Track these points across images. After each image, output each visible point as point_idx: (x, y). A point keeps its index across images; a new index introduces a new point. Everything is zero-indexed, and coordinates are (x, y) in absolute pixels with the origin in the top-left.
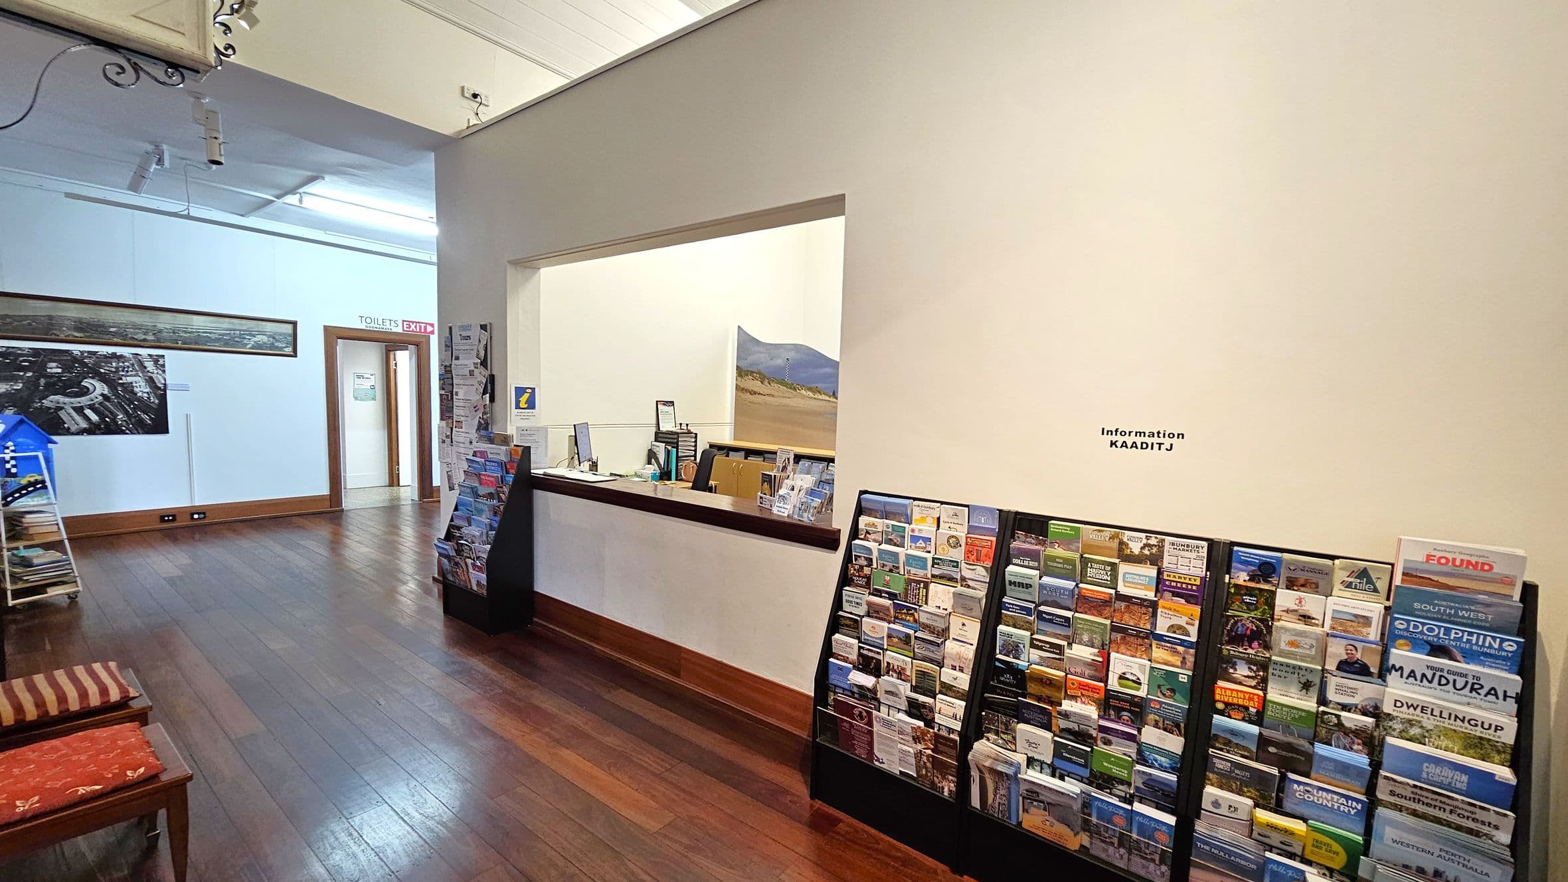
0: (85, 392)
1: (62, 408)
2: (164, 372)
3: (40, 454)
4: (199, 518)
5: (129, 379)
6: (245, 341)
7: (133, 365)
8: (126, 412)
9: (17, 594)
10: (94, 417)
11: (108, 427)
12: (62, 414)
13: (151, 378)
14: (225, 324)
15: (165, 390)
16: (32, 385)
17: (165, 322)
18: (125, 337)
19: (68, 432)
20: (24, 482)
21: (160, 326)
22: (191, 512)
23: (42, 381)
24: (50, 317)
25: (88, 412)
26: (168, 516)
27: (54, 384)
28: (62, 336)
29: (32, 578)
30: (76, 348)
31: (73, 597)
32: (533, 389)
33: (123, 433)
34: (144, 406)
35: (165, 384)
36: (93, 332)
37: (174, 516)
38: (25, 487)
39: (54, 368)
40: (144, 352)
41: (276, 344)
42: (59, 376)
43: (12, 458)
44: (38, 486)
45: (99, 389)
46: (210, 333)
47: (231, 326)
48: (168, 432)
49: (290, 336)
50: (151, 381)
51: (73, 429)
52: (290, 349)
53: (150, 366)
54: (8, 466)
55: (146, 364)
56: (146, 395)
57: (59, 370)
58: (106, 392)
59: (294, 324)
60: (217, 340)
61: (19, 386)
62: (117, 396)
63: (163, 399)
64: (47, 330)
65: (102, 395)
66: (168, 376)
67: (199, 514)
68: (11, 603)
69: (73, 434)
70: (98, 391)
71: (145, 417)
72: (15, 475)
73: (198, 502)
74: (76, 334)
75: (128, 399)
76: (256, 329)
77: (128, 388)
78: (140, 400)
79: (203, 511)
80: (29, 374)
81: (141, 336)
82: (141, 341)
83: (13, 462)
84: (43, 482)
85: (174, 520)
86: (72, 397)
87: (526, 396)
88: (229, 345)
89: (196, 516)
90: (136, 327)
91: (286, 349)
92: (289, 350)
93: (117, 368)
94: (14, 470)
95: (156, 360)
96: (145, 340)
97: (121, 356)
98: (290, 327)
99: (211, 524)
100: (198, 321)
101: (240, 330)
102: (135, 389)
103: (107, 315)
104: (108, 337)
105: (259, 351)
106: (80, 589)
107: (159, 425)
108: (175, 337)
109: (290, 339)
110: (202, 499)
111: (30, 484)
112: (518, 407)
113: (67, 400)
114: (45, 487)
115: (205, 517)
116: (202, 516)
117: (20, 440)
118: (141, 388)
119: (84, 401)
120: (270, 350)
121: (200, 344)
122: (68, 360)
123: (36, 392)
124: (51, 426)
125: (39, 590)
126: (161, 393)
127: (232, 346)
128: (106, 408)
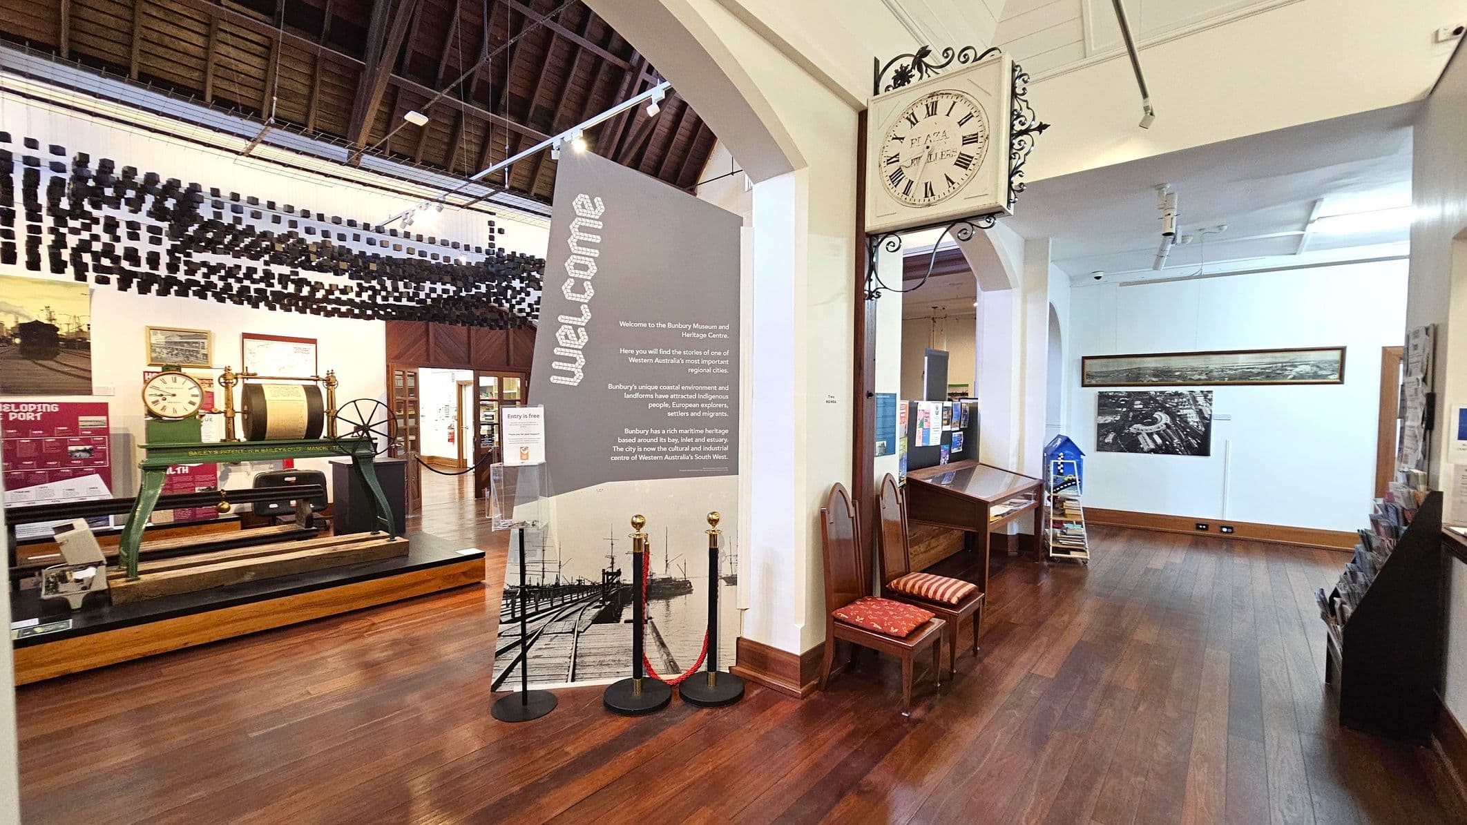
0: (1154, 422)
1: (1140, 434)
2: (1211, 404)
3: (1074, 462)
4: (1227, 532)
5: (1185, 412)
6: (1287, 373)
7: (1189, 400)
8: (1180, 438)
9: (1056, 550)
10: (1159, 441)
11: (1166, 449)
12: (1140, 438)
13: (1201, 410)
14: (1268, 358)
15: (1210, 420)
16: (1125, 416)
17: (1215, 363)
18: (1185, 379)
19: (1142, 451)
20: (1066, 479)
21: (1211, 367)
22: (1222, 524)
23: (1131, 414)
24: (1139, 368)
25: (1156, 437)
26: (1203, 525)
27: (1138, 416)
28: (1145, 382)
29: (1064, 542)
30: (1152, 390)
31: (1085, 562)
33: (1177, 453)
34: (1194, 433)
35: (1211, 415)
36: (1164, 377)
37: (1207, 526)
38: (1066, 482)
39: (1138, 405)
40: (1197, 389)
41: (1320, 372)
42: (1140, 411)
43: (1062, 463)
44: (1072, 483)
45: (1163, 418)
46: (1253, 368)
47: (1274, 360)
48: (1209, 455)
49: (1336, 362)
50: (1200, 413)
51: (1145, 449)
52: (1337, 376)
53: (1201, 400)
54: (1059, 468)
55: (1198, 399)
56: (1196, 424)
57: (1141, 406)
58: (1168, 422)
59: (1343, 350)
60: (1259, 374)
61: (1118, 418)
62: (1176, 425)
63: (1208, 427)
64: (1135, 378)
65: (1166, 424)
66: (1213, 408)
67: (1227, 528)
68: (1051, 555)
69: (1145, 452)
70: (1164, 421)
71: (1193, 441)
72: (1061, 474)
73: (1227, 519)
74: (1154, 379)
75: (1183, 427)
76: (1298, 360)
77: (1184, 419)
78: (1191, 428)
79: (1231, 527)
80: (1124, 410)
81: (1196, 377)
82: (1197, 380)
83: (1062, 466)
84: (1075, 481)
85: (1206, 529)
86: (1146, 425)
88: (1270, 378)
89: (1225, 530)
90: (1193, 370)
91: (1331, 377)
92: (1335, 377)
93: (1177, 403)
94: (1062, 471)
95: (1205, 395)
96: (1199, 379)
97: (1181, 394)
98: (1337, 354)
99: (1238, 539)
100: (1242, 358)
101: (1282, 363)
102: (1189, 419)
103: (1175, 363)
104: (1174, 379)
105: (1300, 380)
106: (1088, 557)
107: (1203, 450)
108: (1223, 374)
109: (1337, 366)
110: (1230, 517)
111: (1070, 481)
112: (1461, 436)
113: (1144, 428)
114: (1076, 484)
115: (1232, 532)
116: (1230, 530)
117: (1067, 452)
118: (1193, 419)
119: (1153, 428)
120: (1314, 378)
121: (1244, 379)
122: (1147, 399)
123: (1126, 422)
124: (1132, 446)
125: (1067, 551)
126: (1206, 422)
127: (1274, 378)
128: (1167, 434)
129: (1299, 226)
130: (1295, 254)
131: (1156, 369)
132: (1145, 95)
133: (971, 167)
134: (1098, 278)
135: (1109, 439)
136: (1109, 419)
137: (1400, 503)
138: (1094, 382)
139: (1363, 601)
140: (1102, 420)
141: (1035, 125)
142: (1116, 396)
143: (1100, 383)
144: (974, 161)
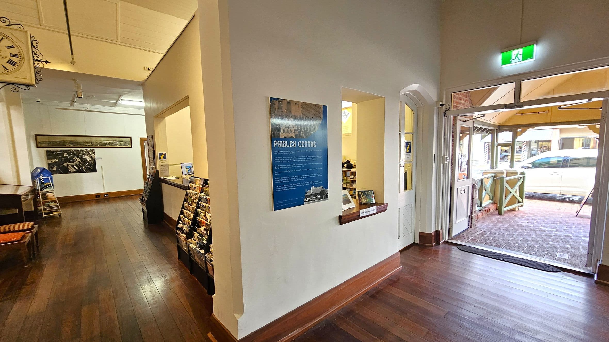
0: (74, 161)
1: (69, 166)
2: (94, 154)
3: (49, 177)
5: (85, 157)
6: (117, 144)
7: (86, 153)
8: (85, 166)
9: (45, 214)
10: (77, 168)
11: (81, 171)
12: (69, 167)
13: (91, 156)
14: (111, 139)
15: (95, 159)
16: (61, 159)
17: (94, 140)
18: (83, 145)
19: (70, 172)
20: (46, 184)
21: (93, 141)
22: (104, 194)
23: (63, 159)
24: (64, 141)
25: (75, 167)
26: (98, 196)
27: (67, 159)
28: (68, 146)
29: (49, 210)
30: (71, 149)
31: (60, 215)
32: (165, 154)
33: (85, 172)
34: (90, 164)
35: (95, 158)
36: (75, 144)
37: (99, 196)
38: (46, 186)
39: (66, 155)
40: (89, 149)
41: (126, 144)
42: (67, 157)
43: (42, 179)
44: (49, 186)
45: (78, 160)
46: (106, 142)
47: (113, 140)
48: (96, 172)
49: (129, 141)
50: (91, 157)
51: (72, 171)
52: (130, 145)
53: (91, 153)
54: (41, 181)
55: (90, 152)
56: (90, 161)
57: (67, 155)
58: (79, 161)
59: (131, 138)
60: (108, 144)
61: (57, 160)
62: (82, 161)
63: (95, 162)
64: (63, 144)
65: (79, 162)
66: (96, 155)
67: (106, 195)
68: (44, 216)
69: (72, 173)
70: (77, 161)
71: (90, 167)
72: (43, 183)
74: (71, 145)
75: (85, 163)
76: (120, 140)
77: (85, 159)
78: (89, 162)
80: (60, 157)
81: (88, 145)
82: (88, 146)
83: (43, 180)
84: (50, 185)
86: (71, 163)
87: (163, 156)
90: (86, 142)
91: (129, 146)
92: (130, 146)
93: (82, 154)
94: (43, 182)
95: (92, 151)
96: (89, 145)
97: (83, 151)
98: (129, 138)
99: (109, 198)
100: (102, 139)
101: (115, 141)
102: (87, 160)
103: (79, 139)
104: (79, 145)
105: (121, 146)
106: (61, 213)
107: (94, 170)
108: (97, 144)
109: (130, 142)
110: (107, 191)
111: (47, 185)
112: (160, 159)
113: (70, 163)
114: (51, 186)
115: (108, 196)
117: (44, 174)
118: (89, 159)
119: (74, 163)
120: (124, 146)
121: (104, 145)
122: (69, 152)
123: (62, 162)
124: (66, 171)
125: (51, 213)
126: (94, 160)
127: (113, 145)
128: (80, 165)
129: (116, 100)
130: (114, 107)
131: (71, 141)
132: (72, 54)
133: (16, 66)
134: (39, 102)
135: (55, 169)
136: (53, 161)
137: (152, 174)
138: (42, 146)
139: (148, 196)
140: (50, 161)
141: (44, 60)
142: (54, 151)
143: (46, 146)
144: (17, 64)
